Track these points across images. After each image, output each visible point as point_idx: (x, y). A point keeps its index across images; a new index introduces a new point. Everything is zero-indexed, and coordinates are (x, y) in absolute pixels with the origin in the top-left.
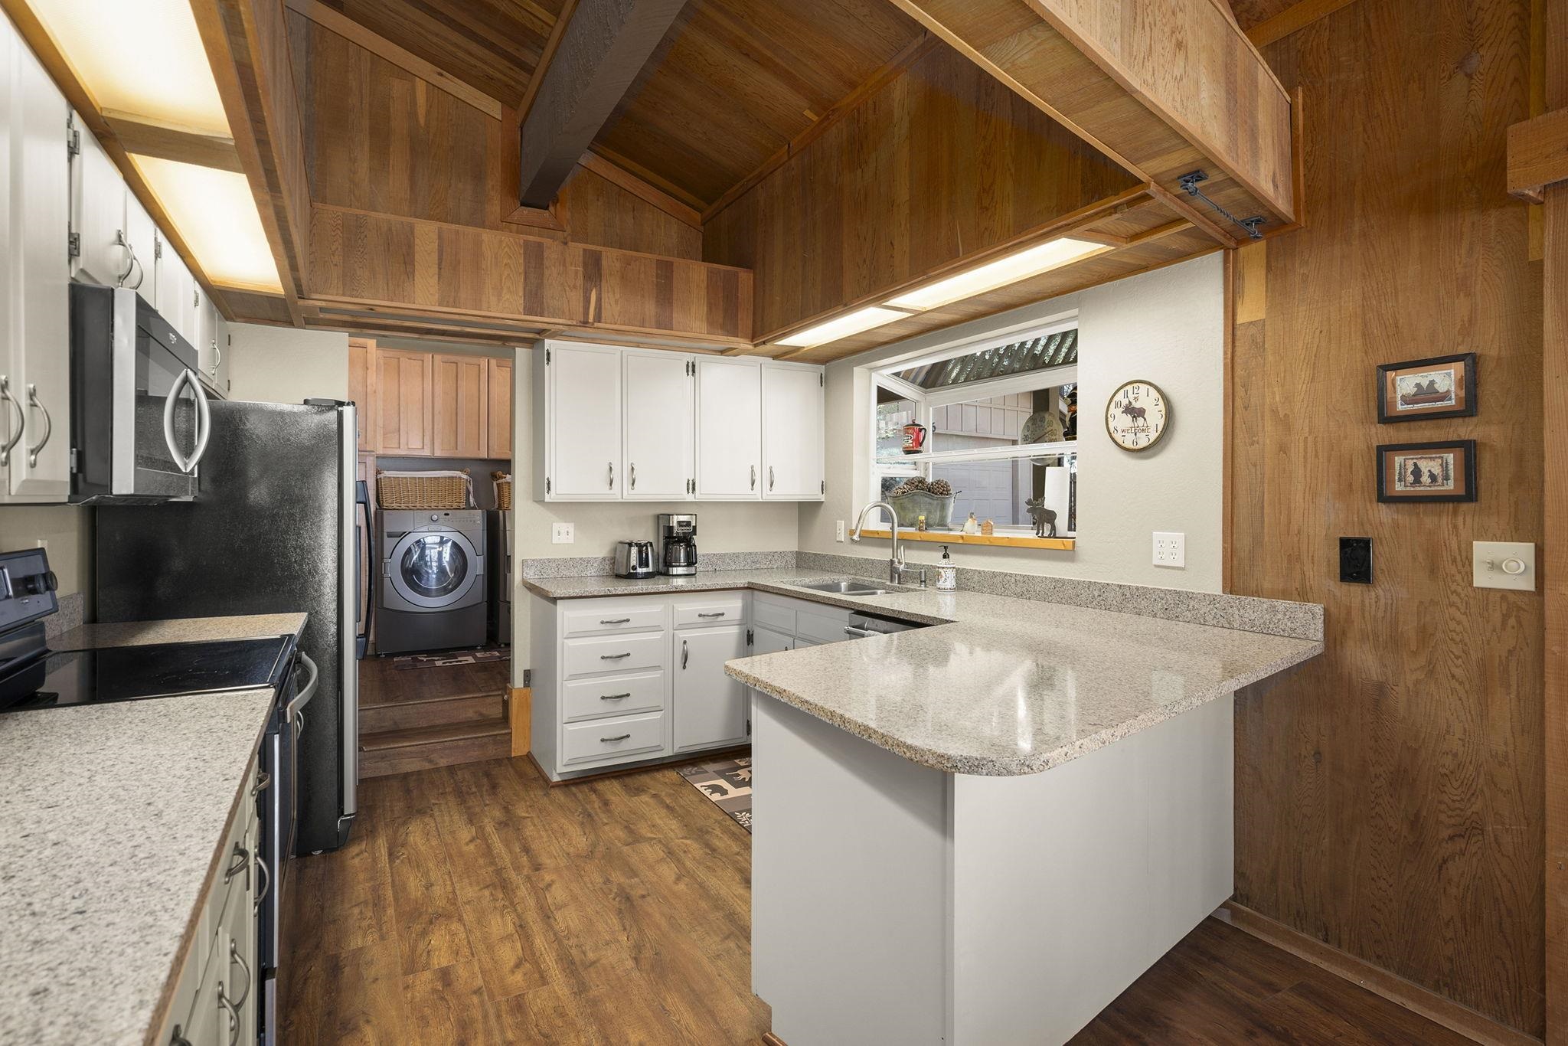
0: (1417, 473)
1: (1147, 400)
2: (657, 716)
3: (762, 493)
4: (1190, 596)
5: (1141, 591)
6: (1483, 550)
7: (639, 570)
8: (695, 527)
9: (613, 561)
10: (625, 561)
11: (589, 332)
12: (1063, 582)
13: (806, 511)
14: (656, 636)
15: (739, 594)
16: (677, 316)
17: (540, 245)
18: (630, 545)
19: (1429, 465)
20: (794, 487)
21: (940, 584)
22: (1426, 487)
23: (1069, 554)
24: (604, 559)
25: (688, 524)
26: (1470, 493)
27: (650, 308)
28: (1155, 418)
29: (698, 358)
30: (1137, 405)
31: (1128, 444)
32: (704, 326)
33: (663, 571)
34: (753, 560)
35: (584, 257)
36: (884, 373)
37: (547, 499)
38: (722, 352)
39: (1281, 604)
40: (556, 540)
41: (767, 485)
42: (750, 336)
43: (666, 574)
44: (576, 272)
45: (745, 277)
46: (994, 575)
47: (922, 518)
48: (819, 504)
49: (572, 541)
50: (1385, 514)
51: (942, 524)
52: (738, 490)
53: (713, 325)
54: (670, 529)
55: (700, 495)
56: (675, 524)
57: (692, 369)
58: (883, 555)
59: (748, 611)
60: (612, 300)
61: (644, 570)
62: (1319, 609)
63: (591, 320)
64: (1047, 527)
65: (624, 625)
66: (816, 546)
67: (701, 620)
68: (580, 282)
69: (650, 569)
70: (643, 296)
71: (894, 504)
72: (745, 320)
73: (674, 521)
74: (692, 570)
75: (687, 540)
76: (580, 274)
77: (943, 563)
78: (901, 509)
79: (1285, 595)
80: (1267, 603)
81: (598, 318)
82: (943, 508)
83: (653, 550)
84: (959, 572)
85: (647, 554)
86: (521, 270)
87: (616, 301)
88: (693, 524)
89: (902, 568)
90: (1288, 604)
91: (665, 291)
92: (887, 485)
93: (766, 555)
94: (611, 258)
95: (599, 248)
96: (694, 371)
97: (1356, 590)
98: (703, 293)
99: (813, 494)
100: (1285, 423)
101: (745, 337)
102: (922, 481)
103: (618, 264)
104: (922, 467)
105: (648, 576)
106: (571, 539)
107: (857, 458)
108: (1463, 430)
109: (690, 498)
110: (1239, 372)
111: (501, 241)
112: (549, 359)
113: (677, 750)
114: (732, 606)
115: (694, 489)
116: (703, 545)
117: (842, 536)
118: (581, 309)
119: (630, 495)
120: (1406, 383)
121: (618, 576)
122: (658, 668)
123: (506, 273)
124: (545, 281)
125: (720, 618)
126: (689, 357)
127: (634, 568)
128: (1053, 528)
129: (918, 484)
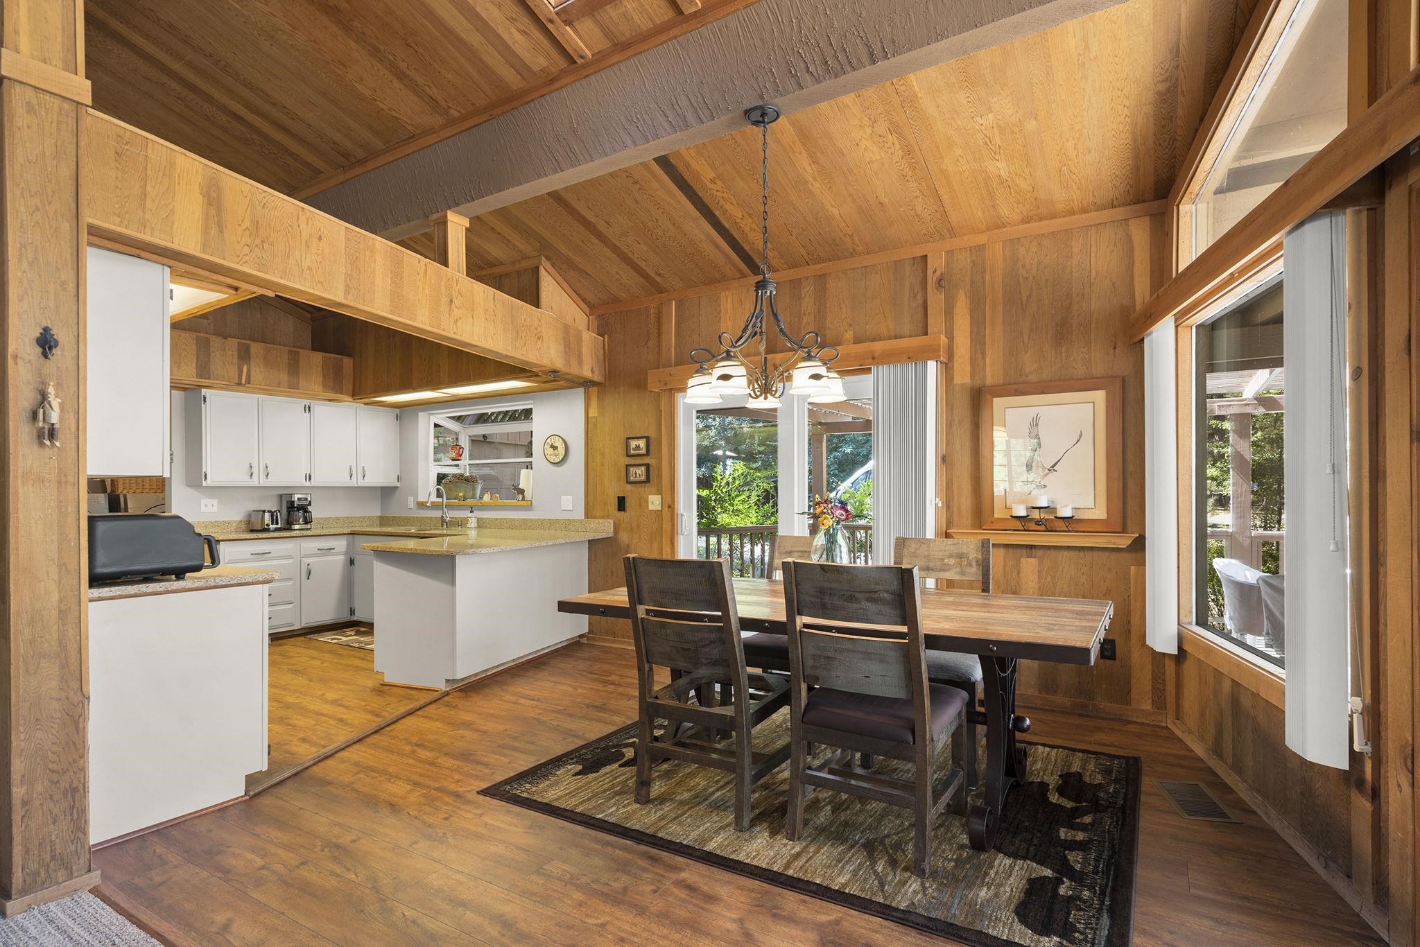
0: (636, 473)
1: (559, 443)
2: (290, 606)
3: (357, 481)
4: (574, 521)
5: (557, 521)
6: (651, 498)
7: (272, 527)
8: (310, 502)
9: (249, 522)
10: (260, 522)
11: (240, 388)
12: (526, 520)
13: (386, 492)
14: (290, 561)
15: (345, 537)
16: (302, 382)
17: (208, 339)
18: (264, 512)
19: (639, 471)
20: (378, 476)
21: (469, 525)
22: (638, 479)
23: (530, 507)
24: (241, 521)
25: (306, 499)
26: (648, 480)
27: (284, 377)
28: (561, 450)
29: (313, 403)
30: (555, 445)
31: (552, 461)
32: (321, 388)
33: (288, 526)
34: (349, 520)
35: (238, 347)
36: (441, 417)
37: (204, 484)
38: (330, 400)
39: (601, 521)
40: (203, 509)
41: (360, 476)
42: (351, 393)
43: (290, 529)
44: (233, 355)
45: (347, 362)
46: (496, 519)
47: (461, 494)
48: (396, 488)
49: (216, 510)
50: (629, 487)
51: (473, 497)
52: (342, 479)
53: (326, 387)
54: (293, 502)
55: (314, 483)
56: (296, 499)
57: (308, 409)
58: (437, 514)
59: (350, 547)
60: (258, 372)
61: (275, 526)
62: (612, 521)
63: (243, 382)
64: (521, 496)
65: (267, 555)
66: (394, 511)
67: (319, 552)
68: (236, 360)
69: (279, 526)
70: (279, 370)
71: (444, 487)
72: (348, 384)
73: (296, 498)
74: (308, 526)
75: (304, 509)
76: (236, 357)
77: (470, 515)
78: (449, 490)
79: (603, 517)
80: (597, 521)
81: (248, 381)
82: (474, 489)
83: (281, 515)
84: (479, 520)
85: (277, 517)
86: (195, 353)
87: (261, 372)
88: (309, 499)
89: (448, 519)
90: (604, 520)
91: (294, 368)
92: (441, 478)
93: (359, 518)
94: (256, 348)
95: (248, 342)
96: (309, 410)
97: (622, 513)
98: (320, 369)
99: (391, 481)
100: (603, 454)
101: (346, 394)
102: (462, 475)
103: (262, 352)
104: (462, 468)
105: (277, 530)
106: (215, 509)
107: (421, 463)
108: (646, 460)
109: (308, 484)
110: (590, 435)
111: (180, 336)
112: (205, 401)
113: (303, 625)
114: (341, 544)
115: (310, 479)
116: (316, 512)
117: (411, 505)
118: (237, 376)
119: (264, 482)
120: (633, 443)
121: (252, 531)
122: (290, 579)
123: (183, 354)
124: (211, 359)
125: (332, 551)
126: (307, 402)
127: (268, 525)
128: (524, 497)
129: (460, 477)
